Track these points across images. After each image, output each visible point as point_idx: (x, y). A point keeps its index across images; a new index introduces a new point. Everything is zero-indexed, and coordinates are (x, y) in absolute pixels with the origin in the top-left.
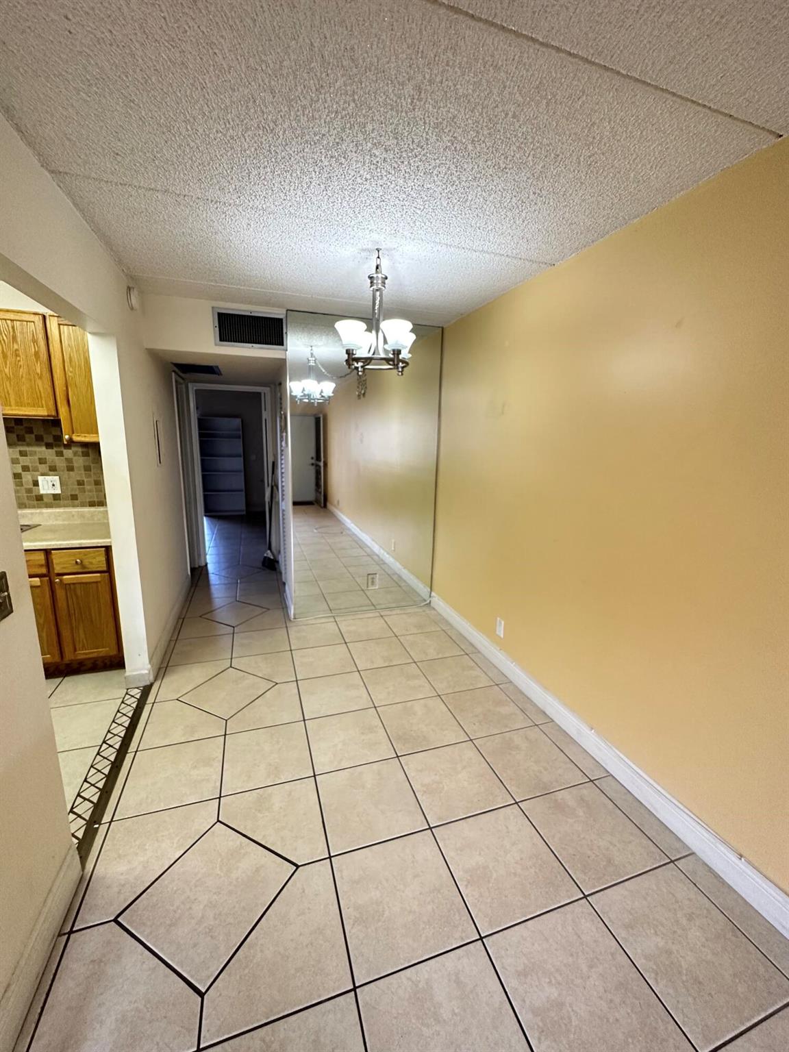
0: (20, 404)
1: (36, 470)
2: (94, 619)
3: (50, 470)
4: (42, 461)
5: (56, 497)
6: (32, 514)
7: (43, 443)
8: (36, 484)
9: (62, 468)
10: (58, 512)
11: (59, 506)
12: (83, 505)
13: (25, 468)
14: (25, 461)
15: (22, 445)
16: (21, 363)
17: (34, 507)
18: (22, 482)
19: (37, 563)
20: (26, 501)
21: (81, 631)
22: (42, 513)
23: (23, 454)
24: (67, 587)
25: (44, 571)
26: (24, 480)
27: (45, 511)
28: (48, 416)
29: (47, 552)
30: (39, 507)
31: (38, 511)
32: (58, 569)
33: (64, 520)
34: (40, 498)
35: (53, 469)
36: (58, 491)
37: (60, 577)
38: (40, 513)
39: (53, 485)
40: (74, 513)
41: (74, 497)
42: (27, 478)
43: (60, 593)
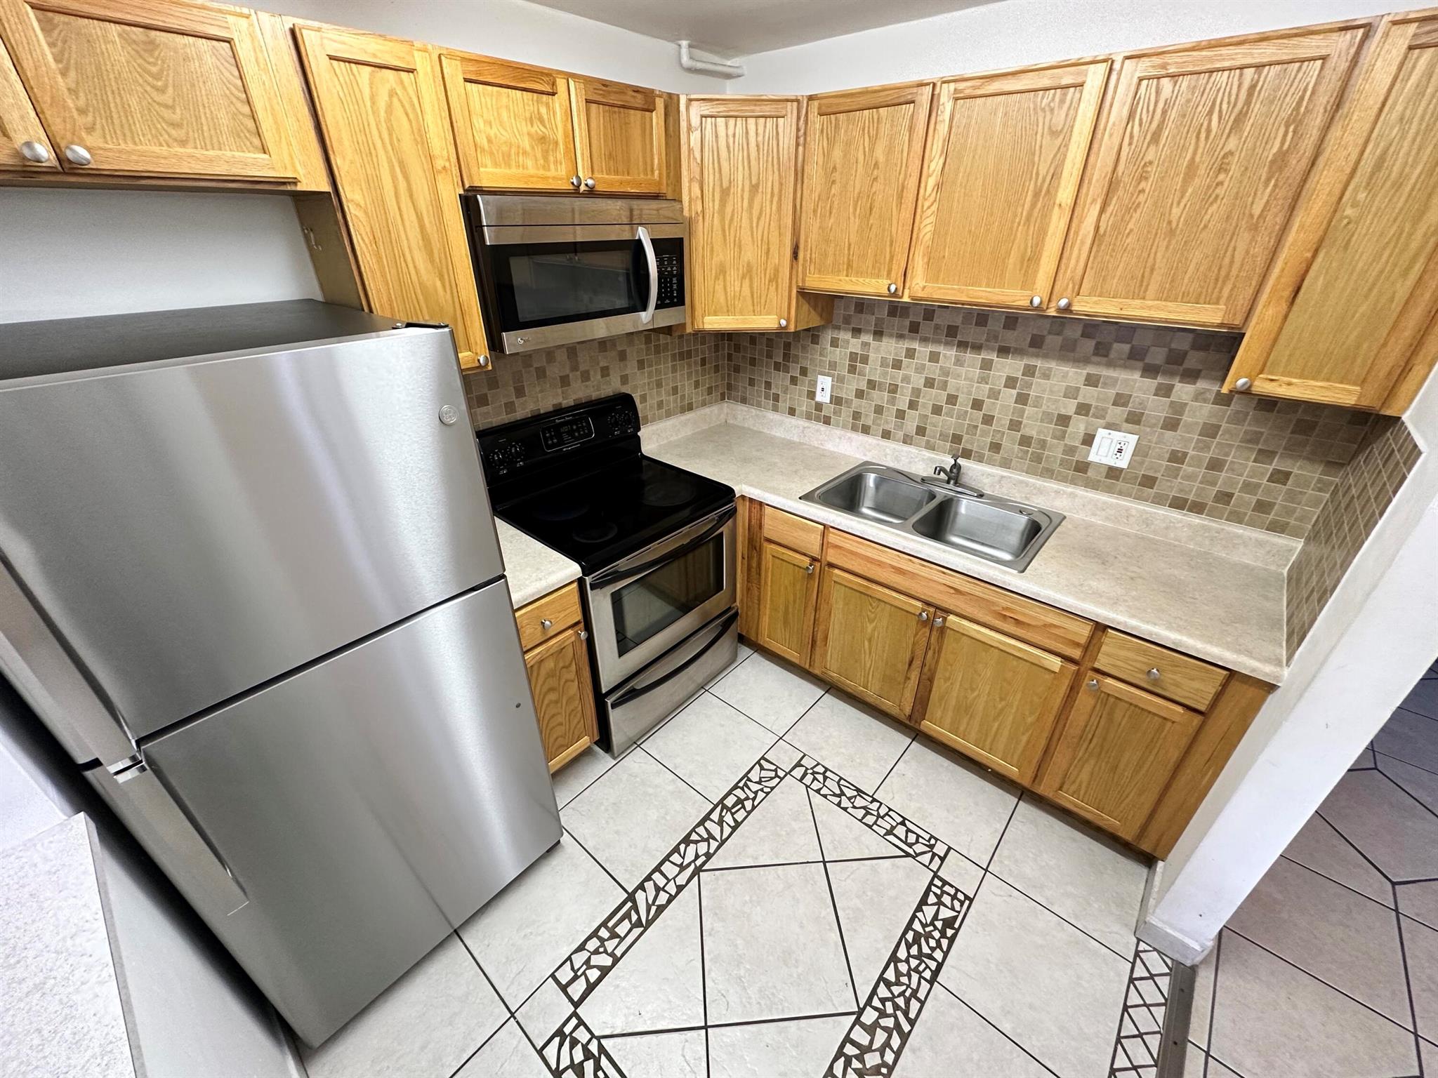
0: (1166, 295)
1: (1101, 414)
3: (1127, 421)
4: (1120, 400)
5: (1113, 473)
6: (1057, 492)
7: (1140, 364)
8: (1089, 440)
9: (1154, 421)
10: (1105, 503)
11: (1109, 490)
12: (1158, 500)
13: (1083, 409)
14: (1089, 395)
15: (1098, 364)
17: (1064, 479)
18: (1065, 432)
19: (1070, 637)
20: (1056, 467)
21: (1087, 769)
22: (1073, 495)
23: (1091, 381)
24: (1105, 698)
25: (1076, 653)
26: (1070, 430)
27: (1081, 492)
28: (1221, 325)
29: (1100, 628)
30: (1073, 482)
31: (1070, 489)
33: (1107, 518)
34: (1082, 467)
35: (1135, 419)
36: (1123, 462)
37: (1100, 677)
38: (1071, 493)
39: (1120, 451)
40: (1134, 512)
41: (1149, 482)
42: (1079, 426)
43: (1084, 701)
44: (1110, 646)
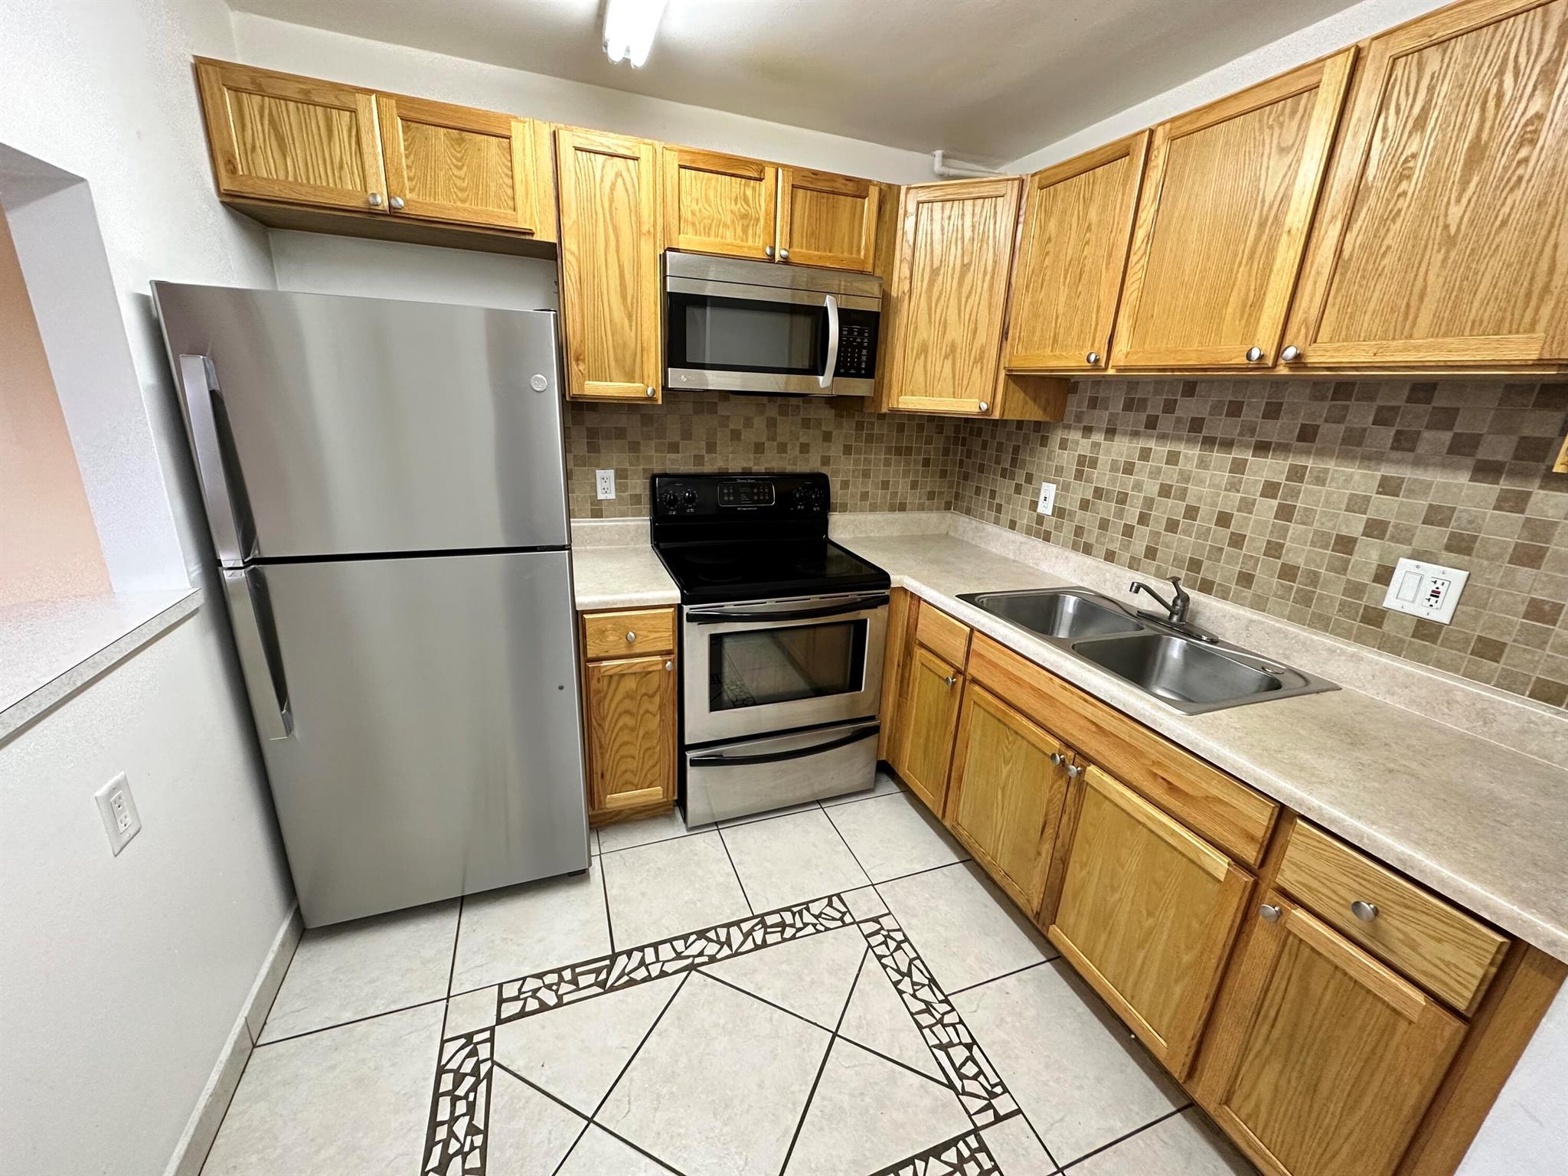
0: (1446, 326)
1: (1404, 536)
2: (1325, 1088)
3: (1449, 548)
4: (1436, 516)
5: (1425, 629)
6: (1331, 651)
7: (1470, 462)
8: (1384, 575)
9: (1495, 550)
10: (1408, 675)
11: (1421, 658)
12: (1509, 683)
13: (1376, 529)
14: (1385, 507)
15: (1398, 462)
16: (1526, 171)
17: (1346, 634)
18: (1348, 561)
19: (1242, 823)
20: (1333, 613)
21: (1268, 1077)
22: (1355, 658)
23: (1389, 487)
24: (1288, 941)
25: (1251, 854)
26: (1354, 558)
27: (1370, 654)
28: (1540, 363)
29: (1283, 815)
30: (1360, 639)
31: (1352, 648)
32: (1288, 876)
33: (1412, 702)
34: (1375, 617)
35: (1461, 546)
36: (1442, 613)
37: (1285, 904)
38: (1353, 655)
39: (1435, 594)
40: (1459, 696)
41: (1489, 649)
42: (1369, 553)
43: (1261, 942)
44: (1299, 845)
